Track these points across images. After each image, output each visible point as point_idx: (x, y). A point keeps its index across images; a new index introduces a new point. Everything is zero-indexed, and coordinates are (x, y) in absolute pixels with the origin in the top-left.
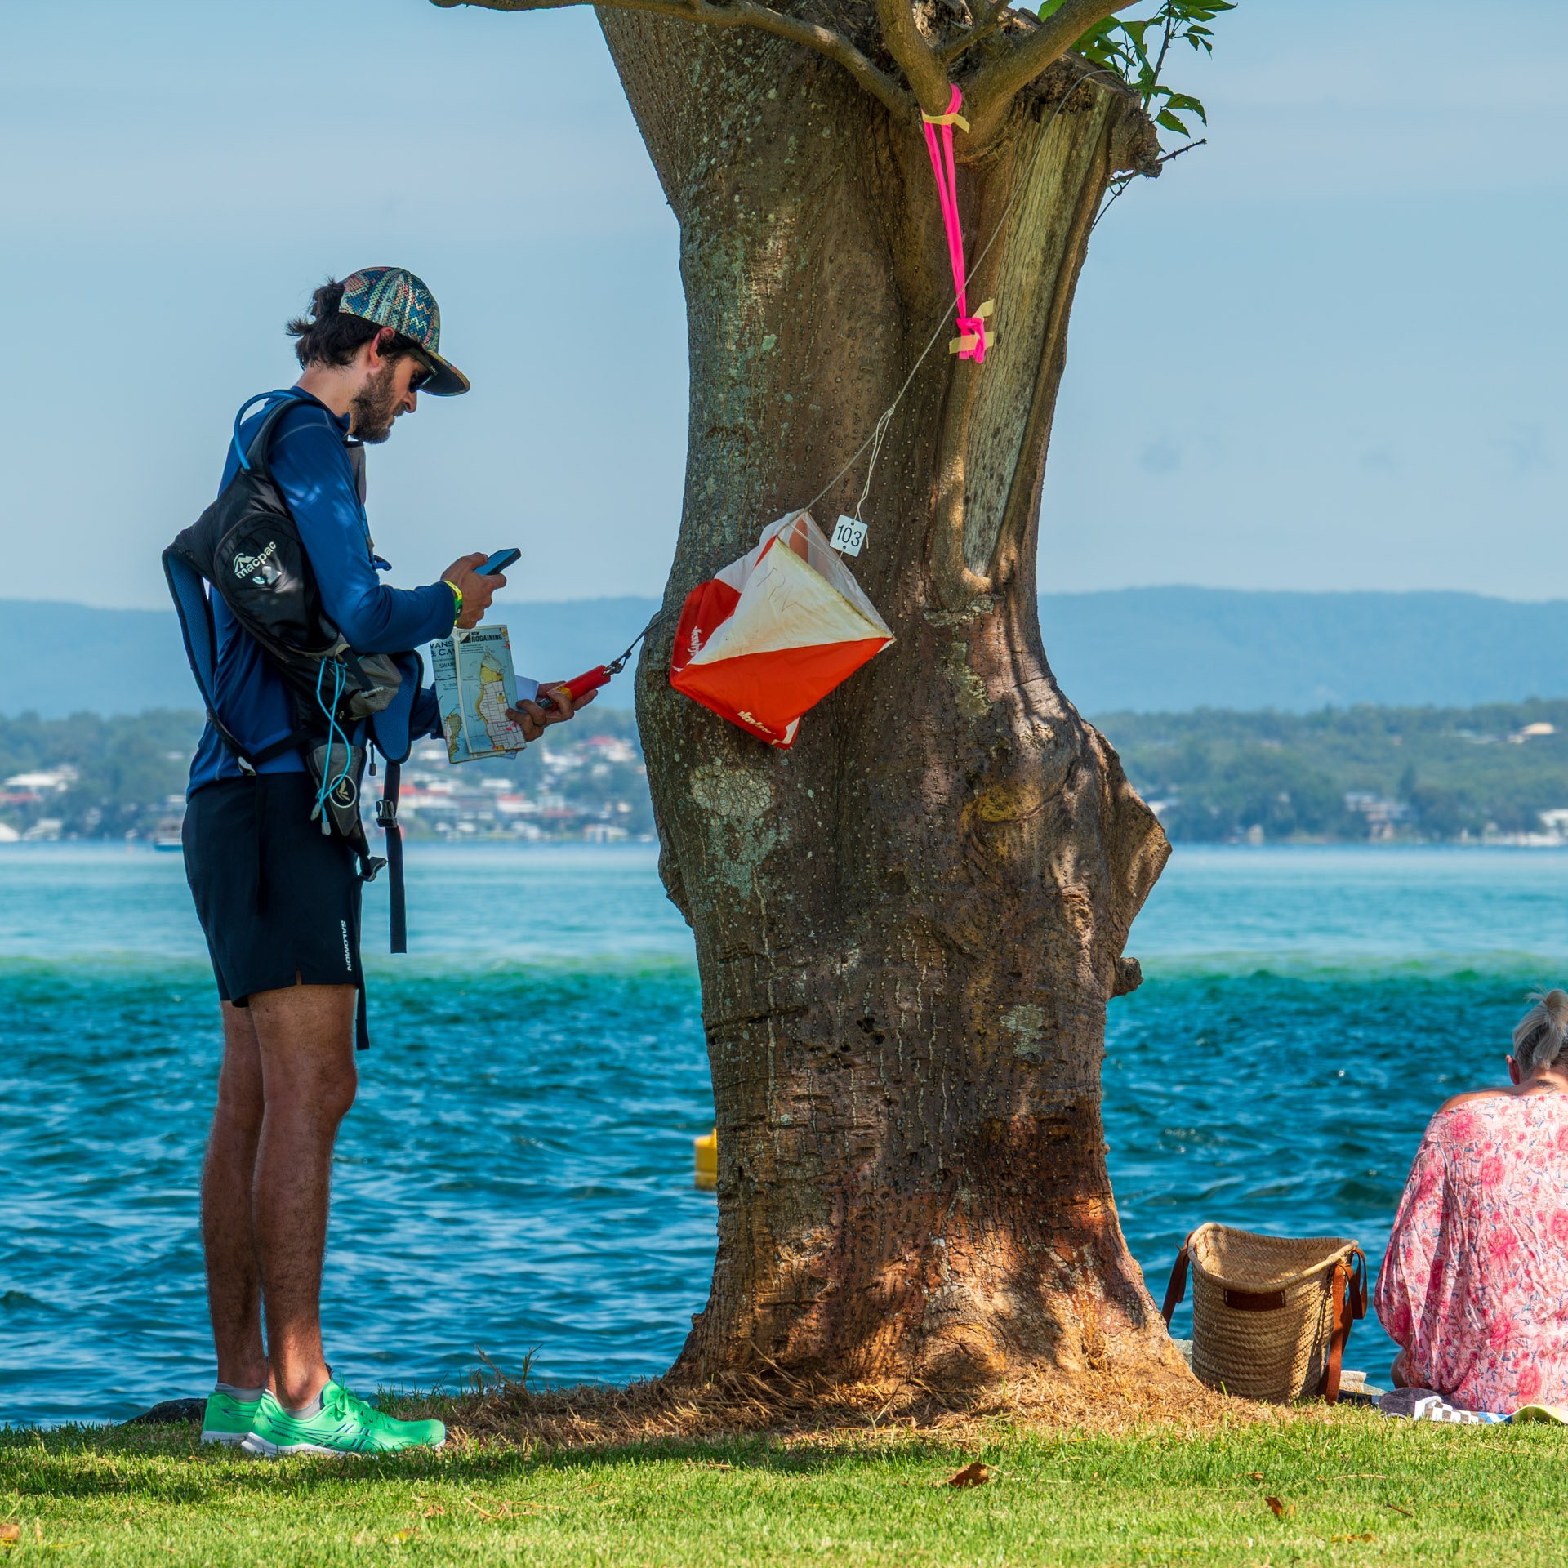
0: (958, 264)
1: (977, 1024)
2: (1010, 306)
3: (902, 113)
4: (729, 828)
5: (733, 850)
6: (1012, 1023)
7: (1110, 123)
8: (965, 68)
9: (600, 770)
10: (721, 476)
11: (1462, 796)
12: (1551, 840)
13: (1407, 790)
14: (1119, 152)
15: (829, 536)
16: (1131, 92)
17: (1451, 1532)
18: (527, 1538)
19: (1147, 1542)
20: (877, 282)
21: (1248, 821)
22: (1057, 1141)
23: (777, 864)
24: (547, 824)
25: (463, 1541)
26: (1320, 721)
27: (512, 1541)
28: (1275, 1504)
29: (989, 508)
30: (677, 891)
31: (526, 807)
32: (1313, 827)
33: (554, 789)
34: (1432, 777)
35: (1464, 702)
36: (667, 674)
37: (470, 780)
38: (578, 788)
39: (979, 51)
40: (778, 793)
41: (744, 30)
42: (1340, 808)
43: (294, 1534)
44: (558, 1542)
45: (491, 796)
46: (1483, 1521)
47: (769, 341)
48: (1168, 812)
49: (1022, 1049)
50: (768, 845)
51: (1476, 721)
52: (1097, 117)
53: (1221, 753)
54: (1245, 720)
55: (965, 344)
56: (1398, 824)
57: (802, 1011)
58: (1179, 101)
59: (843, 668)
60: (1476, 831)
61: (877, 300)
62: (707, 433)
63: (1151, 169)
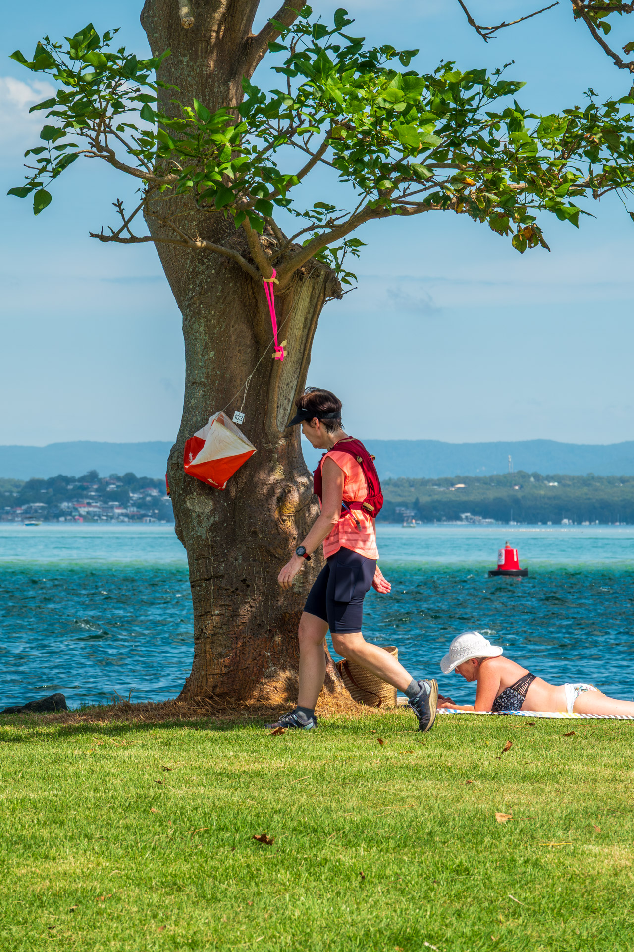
0: (274, 327)
2: (292, 342)
3: (256, 278)
4: (199, 516)
5: (200, 523)
7: (325, 281)
8: (277, 264)
10: (196, 399)
11: (435, 509)
12: (464, 522)
13: (416, 506)
14: (328, 291)
15: (231, 418)
16: (333, 271)
18: (132, 752)
19: (338, 754)
20: (248, 334)
23: (214, 528)
24: (131, 516)
25: (111, 753)
27: (127, 753)
28: (380, 741)
29: (285, 409)
31: (124, 511)
33: (133, 505)
34: (424, 501)
35: (435, 477)
36: (178, 464)
37: (104, 502)
38: (141, 505)
39: (283, 257)
40: (215, 504)
44: (142, 753)
45: (112, 507)
46: (449, 747)
47: (212, 354)
49: (296, 589)
50: (211, 521)
51: (439, 483)
52: (321, 280)
55: (277, 355)
57: (223, 576)
58: (348, 274)
59: (239, 463)
61: (248, 340)
62: (191, 384)
63: (339, 297)
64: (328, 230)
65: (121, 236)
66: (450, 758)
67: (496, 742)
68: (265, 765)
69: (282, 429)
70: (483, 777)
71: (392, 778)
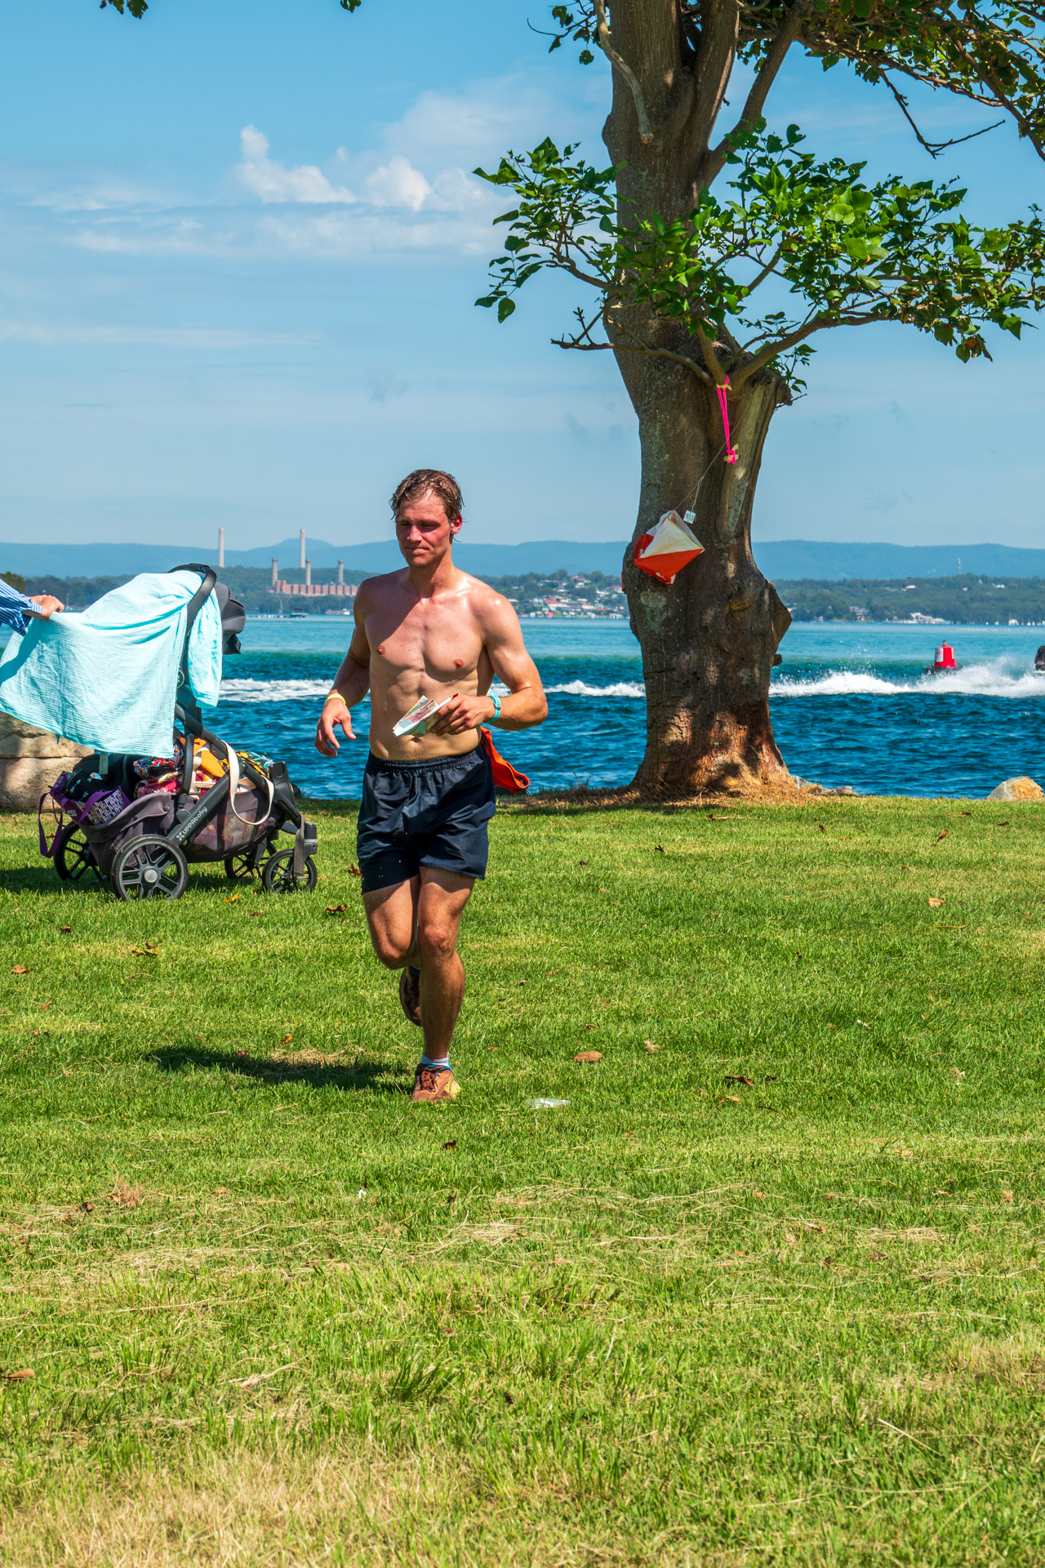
0: (727, 432)
1: (730, 675)
2: (743, 446)
3: (710, 384)
4: (652, 611)
5: (653, 618)
6: (741, 674)
7: (776, 388)
8: (730, 371)
9: (615, 596)
10: (651, 499)
11: (887, 608)
12: (915, 622)
13: (869, 606)
14: (779, 397)
15: (683, 517)
16: (783, 379)
17: (878, 837)
18: (584, 834)
19: (781, 839)
20: (702, 438)
21: (818, 615)
22: (754, 712)
23: (667, 623)
24: (598, 613)
25: (564, 835)
26: (843, 583)
27: (579, 835)
28: (822, 828)
29: (736, 510)
30: (635, 631)
31: (591, 607)
32: (839, 617)
33: (600, 602)
34: (877, 602)
35: (888, 578)
36: (632, 561)
37: (573, 599)
38: (607, 602)
39: (735, 364)
40: (667, 601)
41: (660, 357)
42: (848, 611)
43: (511, 832)
44: (595, 836)
45: (580, 604)
46: (888, 834)
47: (667, 457)
48: (793, 611)
49: (744, 683)
50: (664, 616)
51: (891, 584)
52: (772, 386)
53: (810, 593)
54: (818, 583)
55: (729, 458)
56: (866, 616)
57: (674, 669)
58: (798, 381)
59: (687, 559)
60: (891, 619)
61: (701, 443)
62: (647, 486)
63: (790, 403)
64: (779, 339)
65: (582, 343)
66: (888, 845)
67: (933, 829)
68: (710, 849)
69: (733, 529)
70: (919, 863)
71: (831, 863)
